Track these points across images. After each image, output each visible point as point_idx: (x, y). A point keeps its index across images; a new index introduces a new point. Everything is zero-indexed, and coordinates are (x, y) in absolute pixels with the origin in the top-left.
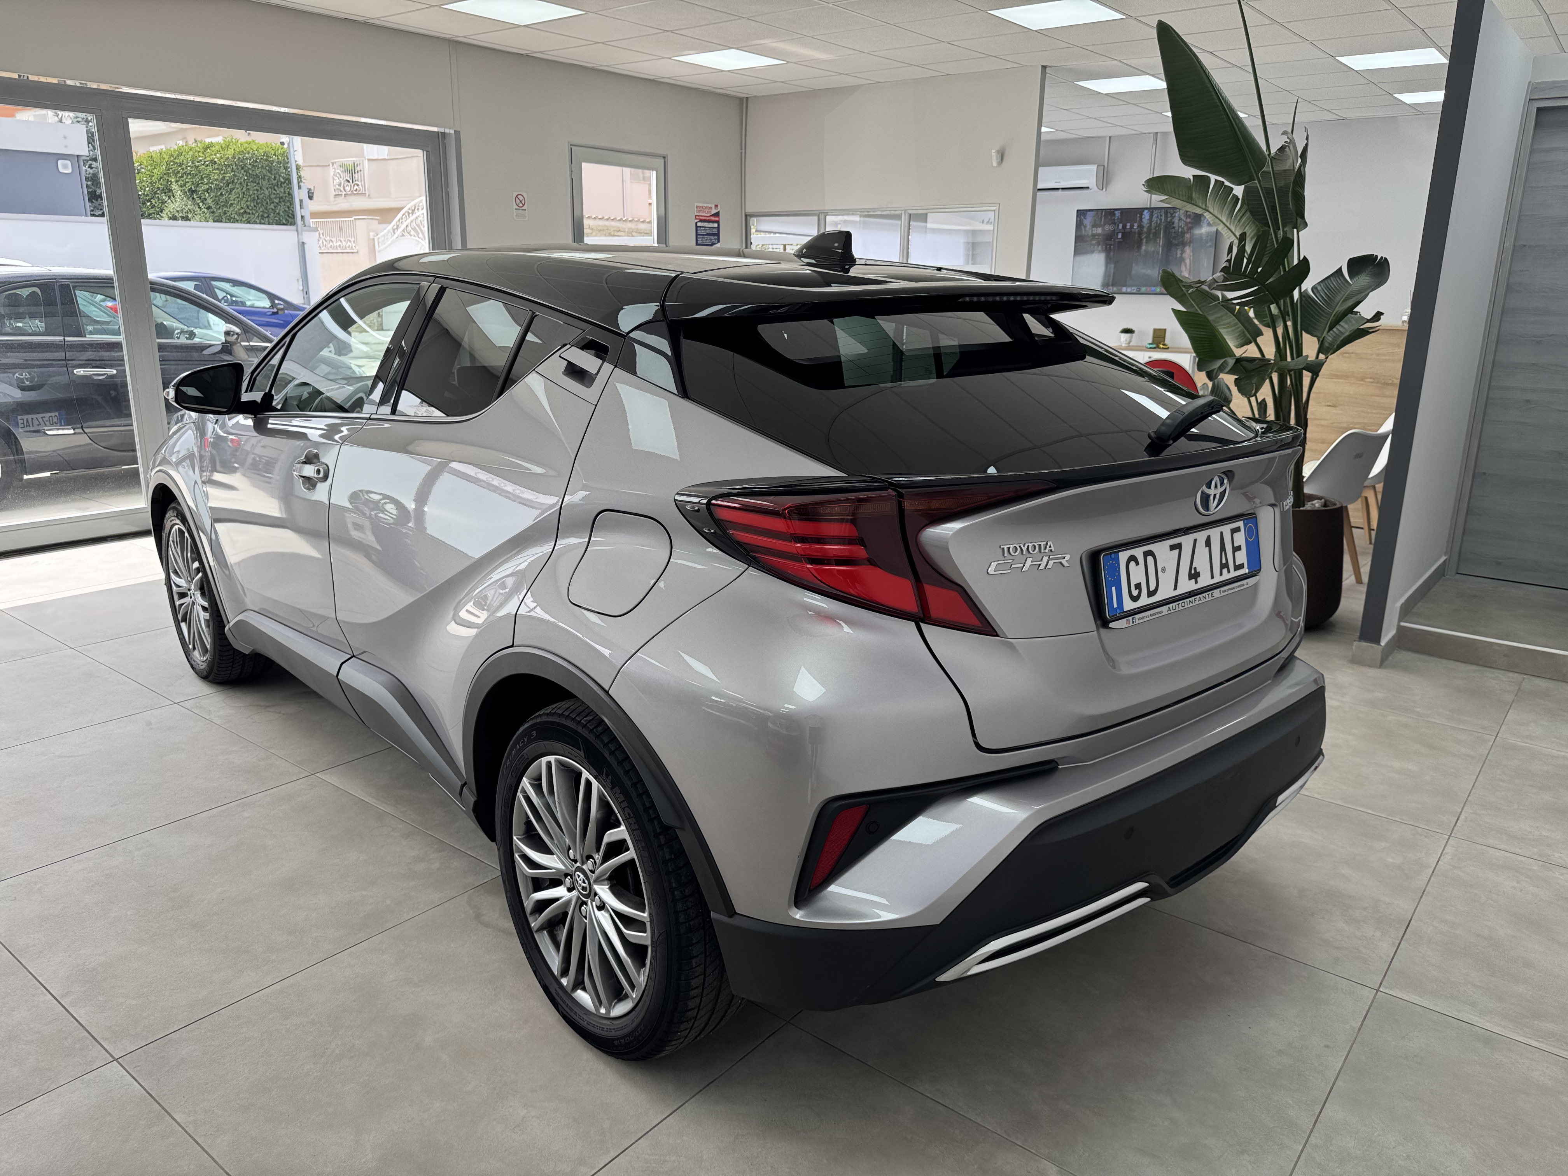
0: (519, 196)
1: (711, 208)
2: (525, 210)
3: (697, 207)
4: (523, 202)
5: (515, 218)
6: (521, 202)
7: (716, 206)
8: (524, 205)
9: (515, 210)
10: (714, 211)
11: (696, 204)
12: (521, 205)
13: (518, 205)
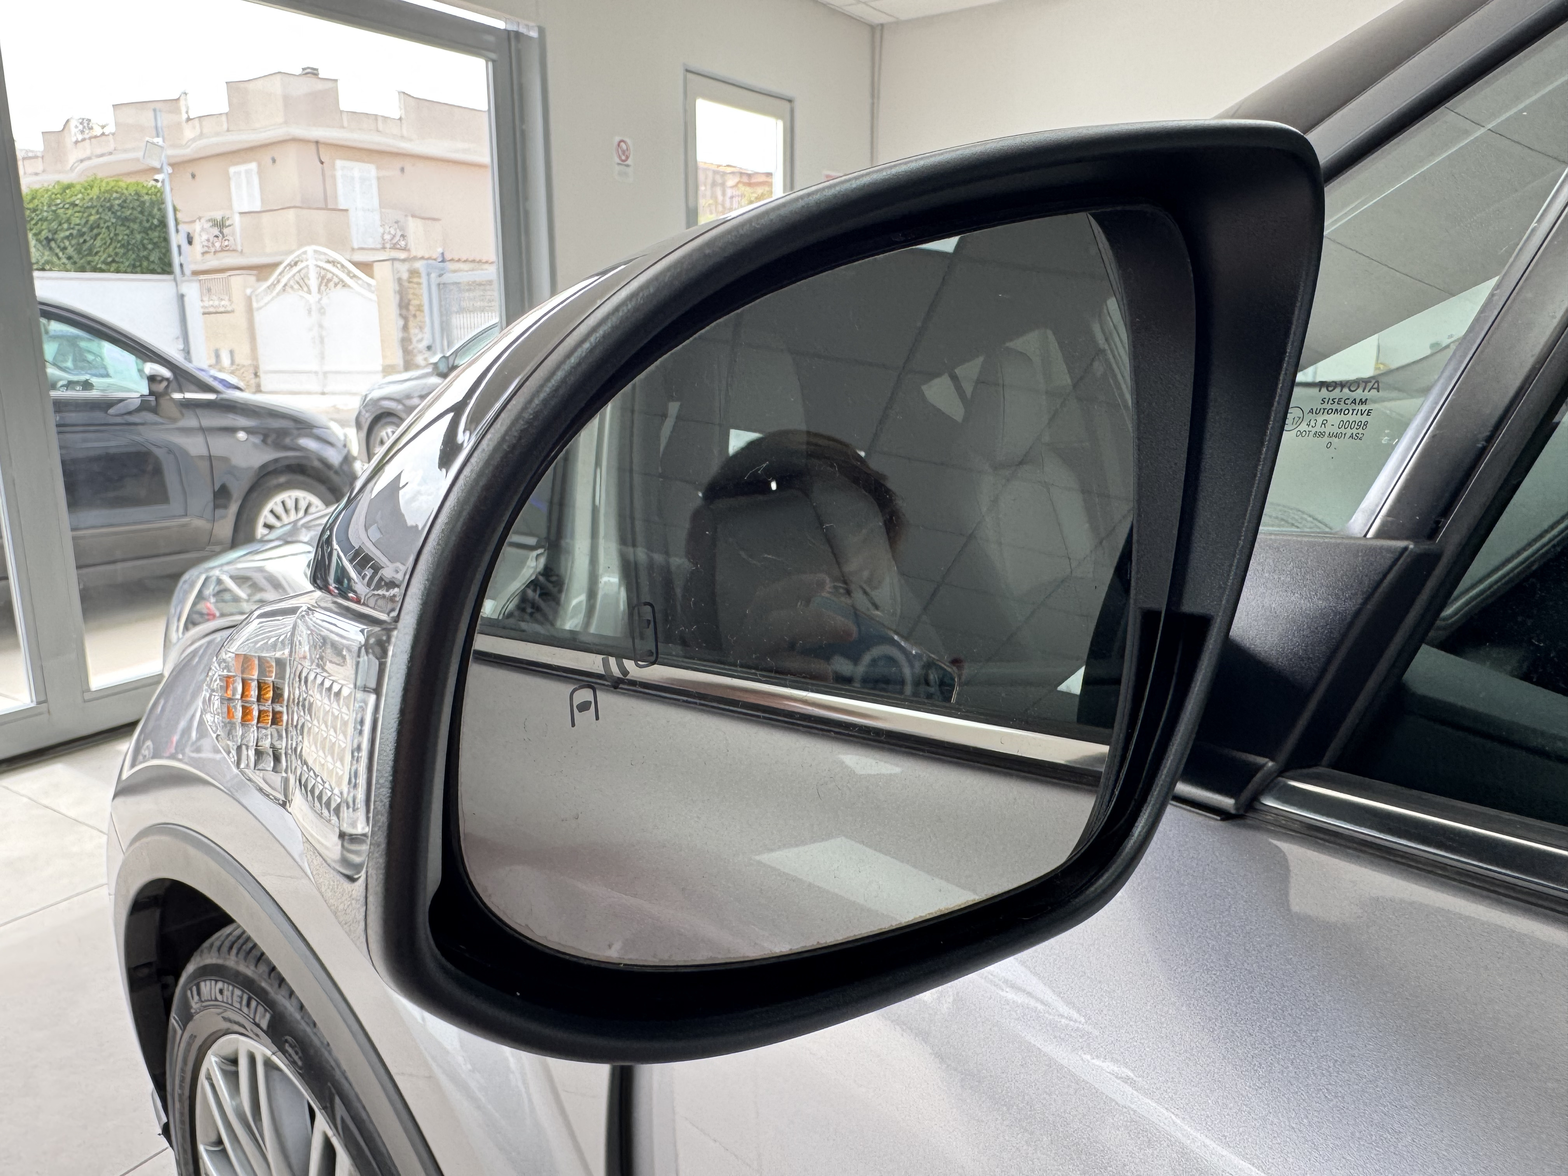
0: (622, 144)
2: (628, 166)
4: (627, 153)
5: (617, 177)
6: (624, 153)
8: (627, 158)
9: (616, 166)
12: (623, 158)
13: (620, 157)
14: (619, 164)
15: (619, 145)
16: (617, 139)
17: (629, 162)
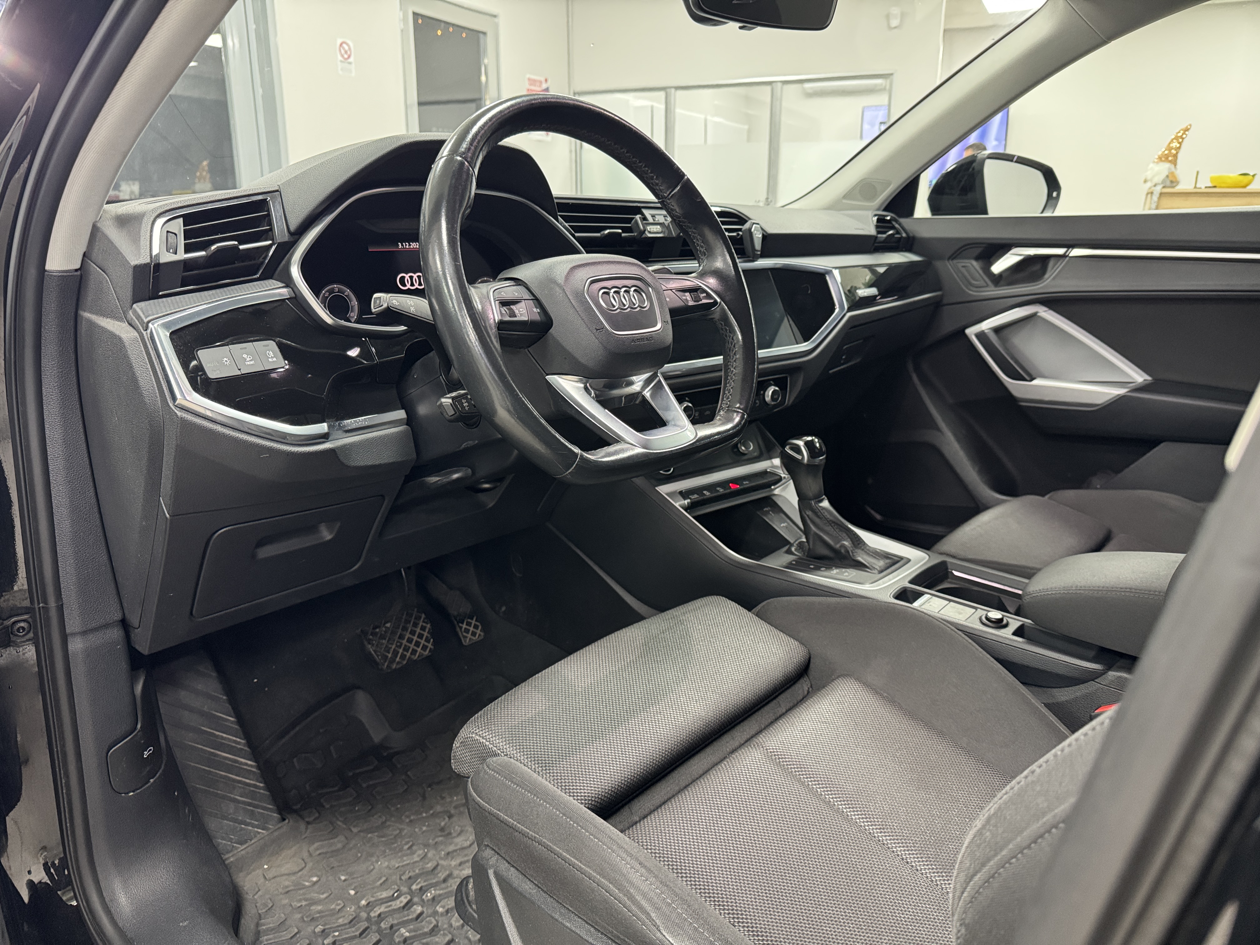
0: (344, 45)
1: (541, 82)
2: (350, 63)
3: (529, 79)
4: (349, 53)
5: (340, 72)
6: (346, 52)
7: (546, 80)
8: (349, 57)
9: (339, 63)
10: (544, 86)
11: (528, 76)
12: (346, 56)
13: (342, 56)
14: (341, 61)
15: (341, 45)
16: (339, 41)
17: (351, 60)
